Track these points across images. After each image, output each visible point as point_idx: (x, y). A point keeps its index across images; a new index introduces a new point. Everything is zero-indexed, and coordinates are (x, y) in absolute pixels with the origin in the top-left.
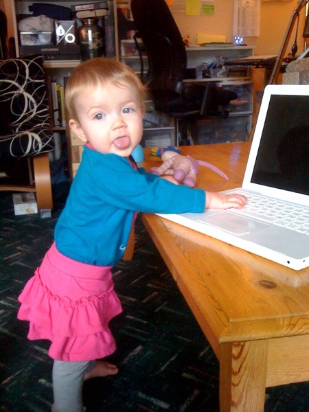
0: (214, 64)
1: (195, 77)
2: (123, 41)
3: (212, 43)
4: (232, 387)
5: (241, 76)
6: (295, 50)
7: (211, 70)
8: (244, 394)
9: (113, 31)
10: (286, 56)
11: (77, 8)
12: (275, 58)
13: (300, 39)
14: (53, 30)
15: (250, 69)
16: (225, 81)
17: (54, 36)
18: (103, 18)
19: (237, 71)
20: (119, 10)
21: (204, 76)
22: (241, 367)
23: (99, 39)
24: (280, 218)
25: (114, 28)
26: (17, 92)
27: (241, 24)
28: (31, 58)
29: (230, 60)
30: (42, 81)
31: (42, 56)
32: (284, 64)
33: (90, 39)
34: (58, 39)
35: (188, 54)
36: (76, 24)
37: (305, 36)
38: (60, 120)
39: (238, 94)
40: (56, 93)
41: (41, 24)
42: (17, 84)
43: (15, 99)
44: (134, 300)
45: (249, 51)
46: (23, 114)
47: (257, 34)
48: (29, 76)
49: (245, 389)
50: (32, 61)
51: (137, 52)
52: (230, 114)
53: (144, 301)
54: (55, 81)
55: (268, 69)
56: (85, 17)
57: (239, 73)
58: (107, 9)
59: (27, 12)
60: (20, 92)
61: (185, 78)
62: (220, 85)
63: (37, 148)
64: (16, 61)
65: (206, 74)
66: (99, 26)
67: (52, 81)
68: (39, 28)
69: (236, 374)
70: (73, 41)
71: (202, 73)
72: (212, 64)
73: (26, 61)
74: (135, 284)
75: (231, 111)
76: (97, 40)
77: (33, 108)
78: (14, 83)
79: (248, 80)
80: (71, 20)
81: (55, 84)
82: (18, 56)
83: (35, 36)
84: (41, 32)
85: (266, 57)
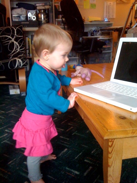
0: (96, 30)
1: (87, 36)
2: (56, 19)
3: (95, 21)
4: (109, 159)
5: (107, 35)
6: (131, 24)
7: (94, 32)
8: (114, 162)
9: (52, 15)
10: (127, 27)
11: (37, 5)
12: (122, 27)
13: (133, 19)
14: (26, 14)
15: (111, 33)
16: (101, 38)
17: (27, 16)
18: (48, 9)
19: (106, 33)
20: (55, 6)
21: (91, 35)
22: (112, 150)
23: (46, 18)
24: (127, 92)
25: (53, 14)
26: (11, 41)
27: (107, 13)
28: (17, 26)
29: (102, 28)
30: (22, 36)
31: (22, 26)
32: (126, 30)
33: (43, 18)
34: (28, 18)
35: (85, 26)
36: (36, 12)
37: (135, 18)
38: (29, 54)
39: (106, 43)
40: (28, 42)
41: (21, 12)
42: (11, 38)
43: (10, 44)
44: (63, 130)
45: (111, 25)
46: (14, 51)
47: (115, 17)
48: (16, 34)
49: (114, 160)
50: (17, 28)
51: (63, 24)
52: (103, 52)
53: (67, 131)
54: (27, 37)
55: (119, 32)
56: (41, 9)
57: (106, 34)
58: (50, 5)
59: (15, 6)
60: (12, 41)
61: (83, 36)
62: (98, 39)
63: (20, 65)
64: (11, 28)
65: (92, 34)
66: (47, 13)
67: (26, 37)
68: (20, 13)
69: (110, 153)
70: (35, 19)
71: (90, 34)
72: (95, 30)
73: (15, 28)
74: (63, 123)
75: (103, 51)
76: (45, 19)
77: (18, 48)
78: (10, 37)
79: (111, 37)
80: (34, 10)
81: (27, 38)
82: (11, 25)
83: (19, 17)
84: (21, 15)
85: (119, 27)
